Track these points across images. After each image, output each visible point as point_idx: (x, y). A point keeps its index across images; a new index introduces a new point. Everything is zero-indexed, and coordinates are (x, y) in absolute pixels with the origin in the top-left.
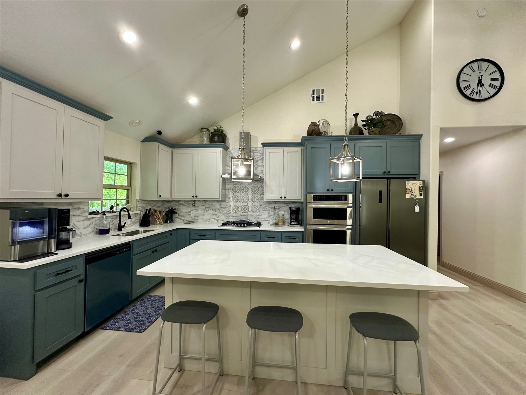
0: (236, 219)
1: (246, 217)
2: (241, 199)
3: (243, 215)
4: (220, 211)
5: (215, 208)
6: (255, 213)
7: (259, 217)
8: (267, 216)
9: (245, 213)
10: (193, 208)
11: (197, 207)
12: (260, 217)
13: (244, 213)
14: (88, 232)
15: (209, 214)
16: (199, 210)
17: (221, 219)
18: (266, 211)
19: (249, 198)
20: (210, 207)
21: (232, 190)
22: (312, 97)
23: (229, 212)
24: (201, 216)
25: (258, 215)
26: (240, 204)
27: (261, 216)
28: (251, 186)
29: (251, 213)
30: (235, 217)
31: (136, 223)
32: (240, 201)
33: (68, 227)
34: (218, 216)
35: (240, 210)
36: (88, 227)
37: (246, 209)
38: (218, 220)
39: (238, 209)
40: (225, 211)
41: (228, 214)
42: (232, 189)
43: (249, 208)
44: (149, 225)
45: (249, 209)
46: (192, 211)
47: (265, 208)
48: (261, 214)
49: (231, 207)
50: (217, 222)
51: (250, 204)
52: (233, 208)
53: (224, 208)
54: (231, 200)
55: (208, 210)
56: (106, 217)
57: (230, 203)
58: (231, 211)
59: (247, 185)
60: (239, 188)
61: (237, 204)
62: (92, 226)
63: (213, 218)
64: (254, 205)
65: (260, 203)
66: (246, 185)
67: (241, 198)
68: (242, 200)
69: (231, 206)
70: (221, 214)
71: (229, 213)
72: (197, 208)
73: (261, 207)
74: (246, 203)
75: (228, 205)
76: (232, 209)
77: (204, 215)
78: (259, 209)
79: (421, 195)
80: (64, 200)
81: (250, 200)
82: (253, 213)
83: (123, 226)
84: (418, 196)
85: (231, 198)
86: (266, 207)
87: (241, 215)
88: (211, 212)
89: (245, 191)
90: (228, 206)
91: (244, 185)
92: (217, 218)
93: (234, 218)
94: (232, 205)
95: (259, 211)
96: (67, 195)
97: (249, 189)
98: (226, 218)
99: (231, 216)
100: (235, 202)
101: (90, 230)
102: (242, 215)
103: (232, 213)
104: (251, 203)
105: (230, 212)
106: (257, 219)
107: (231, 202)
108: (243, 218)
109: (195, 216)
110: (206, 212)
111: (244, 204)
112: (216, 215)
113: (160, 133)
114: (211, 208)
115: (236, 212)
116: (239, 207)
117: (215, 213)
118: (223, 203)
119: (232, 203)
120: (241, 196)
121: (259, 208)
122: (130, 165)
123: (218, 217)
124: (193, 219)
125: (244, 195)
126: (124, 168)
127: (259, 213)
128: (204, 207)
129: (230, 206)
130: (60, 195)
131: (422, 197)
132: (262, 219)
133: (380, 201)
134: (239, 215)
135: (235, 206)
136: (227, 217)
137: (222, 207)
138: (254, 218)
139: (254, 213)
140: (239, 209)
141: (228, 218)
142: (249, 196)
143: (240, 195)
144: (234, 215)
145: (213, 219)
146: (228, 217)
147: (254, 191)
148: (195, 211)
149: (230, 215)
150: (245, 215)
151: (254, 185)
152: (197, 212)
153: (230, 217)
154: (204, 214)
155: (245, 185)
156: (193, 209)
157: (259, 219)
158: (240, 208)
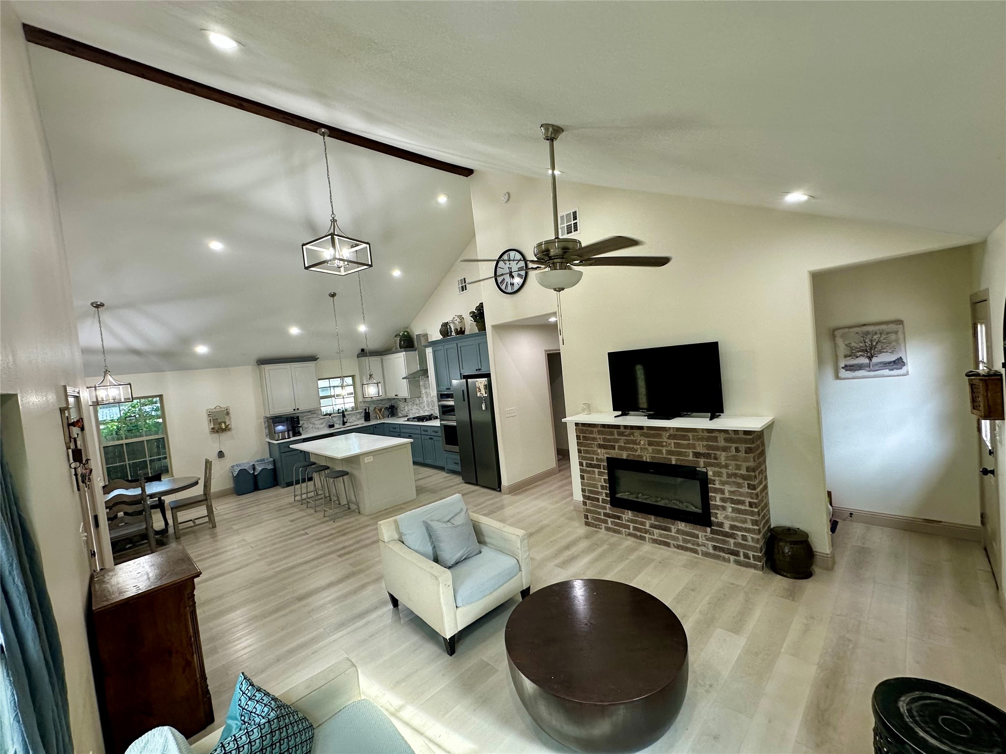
4: (420, 406)
5: (416, 403)
14: (323, 426)
15: (414, 409)
16: (409, 405)
20: (414, 403)
21: (423, 387)
22: (461, 287)
23: (424, 407)
31: (361, 419)
33: (299, 425)
34: (419, 410)
36: (322, 424)
39: (429, 404)
40: (422, 406)
42: (423, 385)
44: (370, 420)
46: (405, 407)
52: (426, 403)
53: (422, 403)
54: (424, 396)
55: (414, 405)
56: (332, 417)
60: (427, 384)
61: (428, 399)
62: (325, 423)
67: (429, 393)
70: (421, 409)
77: (412, 410)
79: (486, 394)
80: (296, 411)
83: (347, 422)
84: (485, 395)
85: (424, 394)
88: (415, 407)
90: (423, 401)
94: (425, 400)
96: (298, 409)
100: (426, 397)
101: (324, 425)
103: (426, 407)
107: (424, 398)
109: (408, 411)
110: (413, 407)
111: (432, 399)
113: (363, 350)
115: (428, 407)
117: (417, 408)
118: (420, 399)
122: (353, 377)
126: (349, 380)
128: (411, 403)
130: (294, 410)
131: (486, 395)
133: (464, 400)
134: (430, 410)
135: (427, 401)
137: (420, 402)
143: (429, 391)
144: (428, 410)
146: (424, 411)
149: (426, 409)
156: (406, 404)
158: (430, 403)
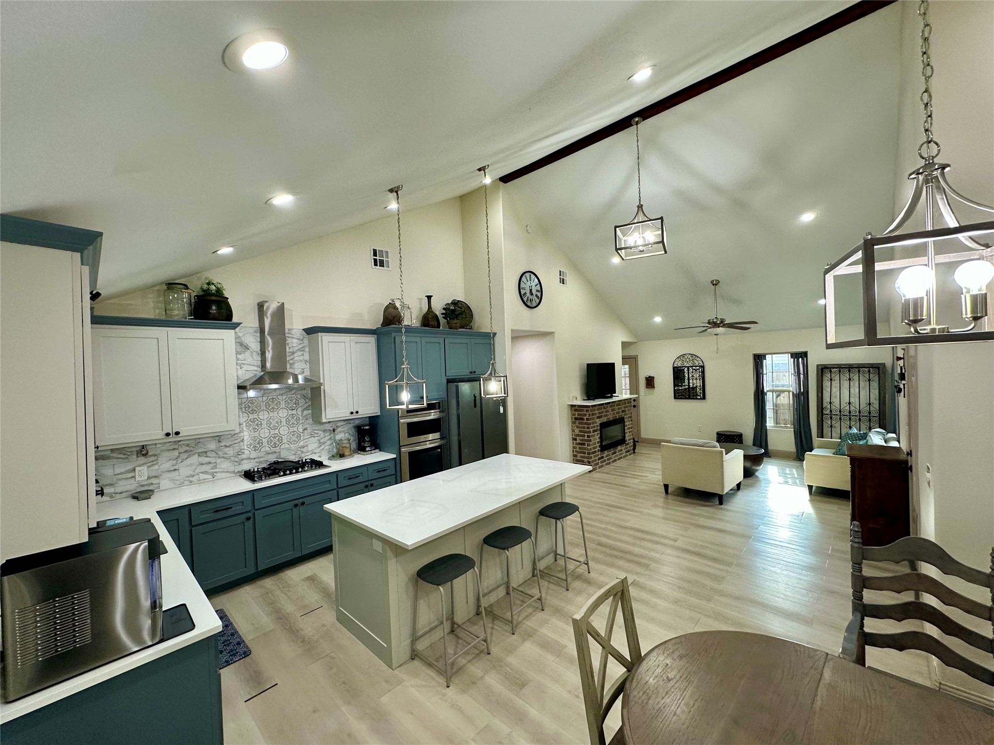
0: (257, 462)
1: (277, 454)
2: (265, 423)
3: (271, 451)
4: (220, 453)
5: (205, 450)
6: (295, 445)
7: (302, 449)
8: (316, 445)
9: (275, 447)
10: (142, 460)
11: (155, 455)
12: (304, 450)
13: (274, 449)
15: (190, 465)
16: (161, 461)
17: (222, 470)
18: (314, 437)
19: (281, 420)
20: (191, 451)
21: (244, 409)
22: (374, 259)
24: (167, 473)
25: (300, 448)
26: (265, 433)
27: (306, 448)
28: (284, 397)
29: (287, 446)
30: (254, 459)
32: (263, 427)
34: (215, 464)
35: (265, 444)
37: (276, 441)
38: (215, 472)
39: (260, 443)
40: (230, 452)
41: (238, 458)
42: (243, 406)
43: (283, 438)
45: (282, 440)
46: (137, 469)
47: (313, 433)
48: (306, 443)
49: (245, 443)
50: (212, 477)
51: (284, 431)
52: (249, 443)
53: (228, 447)
54: (245, 428)
55: (187, 458)
57: (242, 434)
58: (244, 449)
59: (276, 397)
60: (260, 403)
61: (256, 434)
63: (201, 471)
64: (292, 431)
65: (302, 426)
66: (274, 397)
67: (266, 421)
68: (267, 424)
69: (243, 439)
70: (222, 459)
71: (240, 453)
72: (152, 458)
73: (306, 431)
74: (276, 429)
75: (236, 438)
76: (247, 445)
77: (175, 470)
78: (302, 436)
81: (284, 423)
82: (291, 446)
85: (243, 424)
86: (314, 430)
87: (268, 452)
88: (195, 459)
89: (273, 408)
90: (237, 441)
91: (269, 397)
92: (212, 469)
93: (252, 461)
94: (245, 438)
95: (302, 439)
97: (280, 404)
98: (235, 466)
99: (246, 459)
100: (252, 431)
102: (269, 454)
103: (247, 452)
104: (286, 428)
105: (244, 452)
106: (299, 455)
107: (243, 432)
108: (272, 458)
109: (149, 478)
110: (182, 462)
111: (272, 432)
112: (210, 463)
114: (195, 452)
115: (255, 450)
116: (261, 439)
117: (204, 460)
119: (246, 433)
120: (265, 418)
121: (302, 434)
123: (215, 467)
124: (142, 486)
125: (271, 414)
127: (301, 444)
128: (176, 453)
129: (243, 441)
132: (308, 452)
133: (475, 406)
134: (261, 454)
135: (253, 438)
136: (236, 462)
137: (223, 444)
138: (293, 452)
139: (293, 445)
140: (262, 443)
141: (240, 464)
142: (281, 415)
143: (263, 416)
144: (253, 456)
145: (202, 473)
146: (239, 462)
147: (290, 406)
148: (149, 467)
149: (244, 456)
150: (275, 452)
151: (290, 396)
152: (156, 467)
153: (244, 461)
154: (176, 467)
155: (271, 397)
156: (142, 462)
157: (302, 453)
158: (265, 441)
